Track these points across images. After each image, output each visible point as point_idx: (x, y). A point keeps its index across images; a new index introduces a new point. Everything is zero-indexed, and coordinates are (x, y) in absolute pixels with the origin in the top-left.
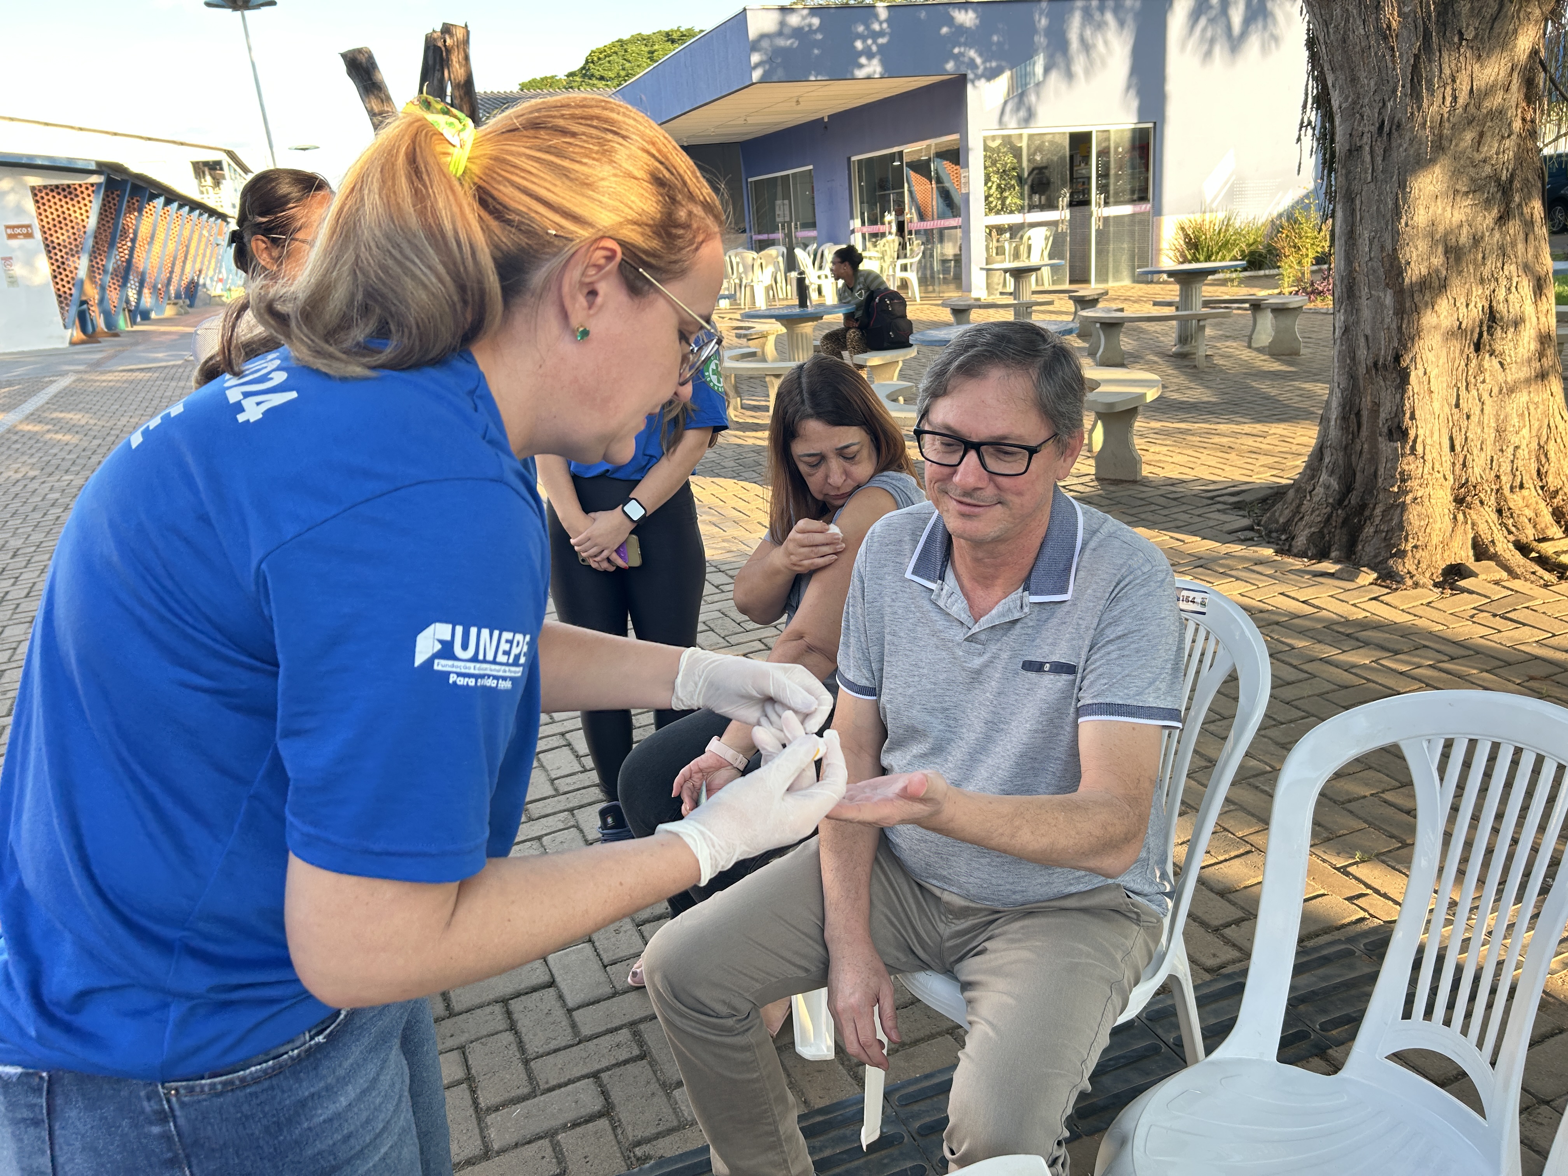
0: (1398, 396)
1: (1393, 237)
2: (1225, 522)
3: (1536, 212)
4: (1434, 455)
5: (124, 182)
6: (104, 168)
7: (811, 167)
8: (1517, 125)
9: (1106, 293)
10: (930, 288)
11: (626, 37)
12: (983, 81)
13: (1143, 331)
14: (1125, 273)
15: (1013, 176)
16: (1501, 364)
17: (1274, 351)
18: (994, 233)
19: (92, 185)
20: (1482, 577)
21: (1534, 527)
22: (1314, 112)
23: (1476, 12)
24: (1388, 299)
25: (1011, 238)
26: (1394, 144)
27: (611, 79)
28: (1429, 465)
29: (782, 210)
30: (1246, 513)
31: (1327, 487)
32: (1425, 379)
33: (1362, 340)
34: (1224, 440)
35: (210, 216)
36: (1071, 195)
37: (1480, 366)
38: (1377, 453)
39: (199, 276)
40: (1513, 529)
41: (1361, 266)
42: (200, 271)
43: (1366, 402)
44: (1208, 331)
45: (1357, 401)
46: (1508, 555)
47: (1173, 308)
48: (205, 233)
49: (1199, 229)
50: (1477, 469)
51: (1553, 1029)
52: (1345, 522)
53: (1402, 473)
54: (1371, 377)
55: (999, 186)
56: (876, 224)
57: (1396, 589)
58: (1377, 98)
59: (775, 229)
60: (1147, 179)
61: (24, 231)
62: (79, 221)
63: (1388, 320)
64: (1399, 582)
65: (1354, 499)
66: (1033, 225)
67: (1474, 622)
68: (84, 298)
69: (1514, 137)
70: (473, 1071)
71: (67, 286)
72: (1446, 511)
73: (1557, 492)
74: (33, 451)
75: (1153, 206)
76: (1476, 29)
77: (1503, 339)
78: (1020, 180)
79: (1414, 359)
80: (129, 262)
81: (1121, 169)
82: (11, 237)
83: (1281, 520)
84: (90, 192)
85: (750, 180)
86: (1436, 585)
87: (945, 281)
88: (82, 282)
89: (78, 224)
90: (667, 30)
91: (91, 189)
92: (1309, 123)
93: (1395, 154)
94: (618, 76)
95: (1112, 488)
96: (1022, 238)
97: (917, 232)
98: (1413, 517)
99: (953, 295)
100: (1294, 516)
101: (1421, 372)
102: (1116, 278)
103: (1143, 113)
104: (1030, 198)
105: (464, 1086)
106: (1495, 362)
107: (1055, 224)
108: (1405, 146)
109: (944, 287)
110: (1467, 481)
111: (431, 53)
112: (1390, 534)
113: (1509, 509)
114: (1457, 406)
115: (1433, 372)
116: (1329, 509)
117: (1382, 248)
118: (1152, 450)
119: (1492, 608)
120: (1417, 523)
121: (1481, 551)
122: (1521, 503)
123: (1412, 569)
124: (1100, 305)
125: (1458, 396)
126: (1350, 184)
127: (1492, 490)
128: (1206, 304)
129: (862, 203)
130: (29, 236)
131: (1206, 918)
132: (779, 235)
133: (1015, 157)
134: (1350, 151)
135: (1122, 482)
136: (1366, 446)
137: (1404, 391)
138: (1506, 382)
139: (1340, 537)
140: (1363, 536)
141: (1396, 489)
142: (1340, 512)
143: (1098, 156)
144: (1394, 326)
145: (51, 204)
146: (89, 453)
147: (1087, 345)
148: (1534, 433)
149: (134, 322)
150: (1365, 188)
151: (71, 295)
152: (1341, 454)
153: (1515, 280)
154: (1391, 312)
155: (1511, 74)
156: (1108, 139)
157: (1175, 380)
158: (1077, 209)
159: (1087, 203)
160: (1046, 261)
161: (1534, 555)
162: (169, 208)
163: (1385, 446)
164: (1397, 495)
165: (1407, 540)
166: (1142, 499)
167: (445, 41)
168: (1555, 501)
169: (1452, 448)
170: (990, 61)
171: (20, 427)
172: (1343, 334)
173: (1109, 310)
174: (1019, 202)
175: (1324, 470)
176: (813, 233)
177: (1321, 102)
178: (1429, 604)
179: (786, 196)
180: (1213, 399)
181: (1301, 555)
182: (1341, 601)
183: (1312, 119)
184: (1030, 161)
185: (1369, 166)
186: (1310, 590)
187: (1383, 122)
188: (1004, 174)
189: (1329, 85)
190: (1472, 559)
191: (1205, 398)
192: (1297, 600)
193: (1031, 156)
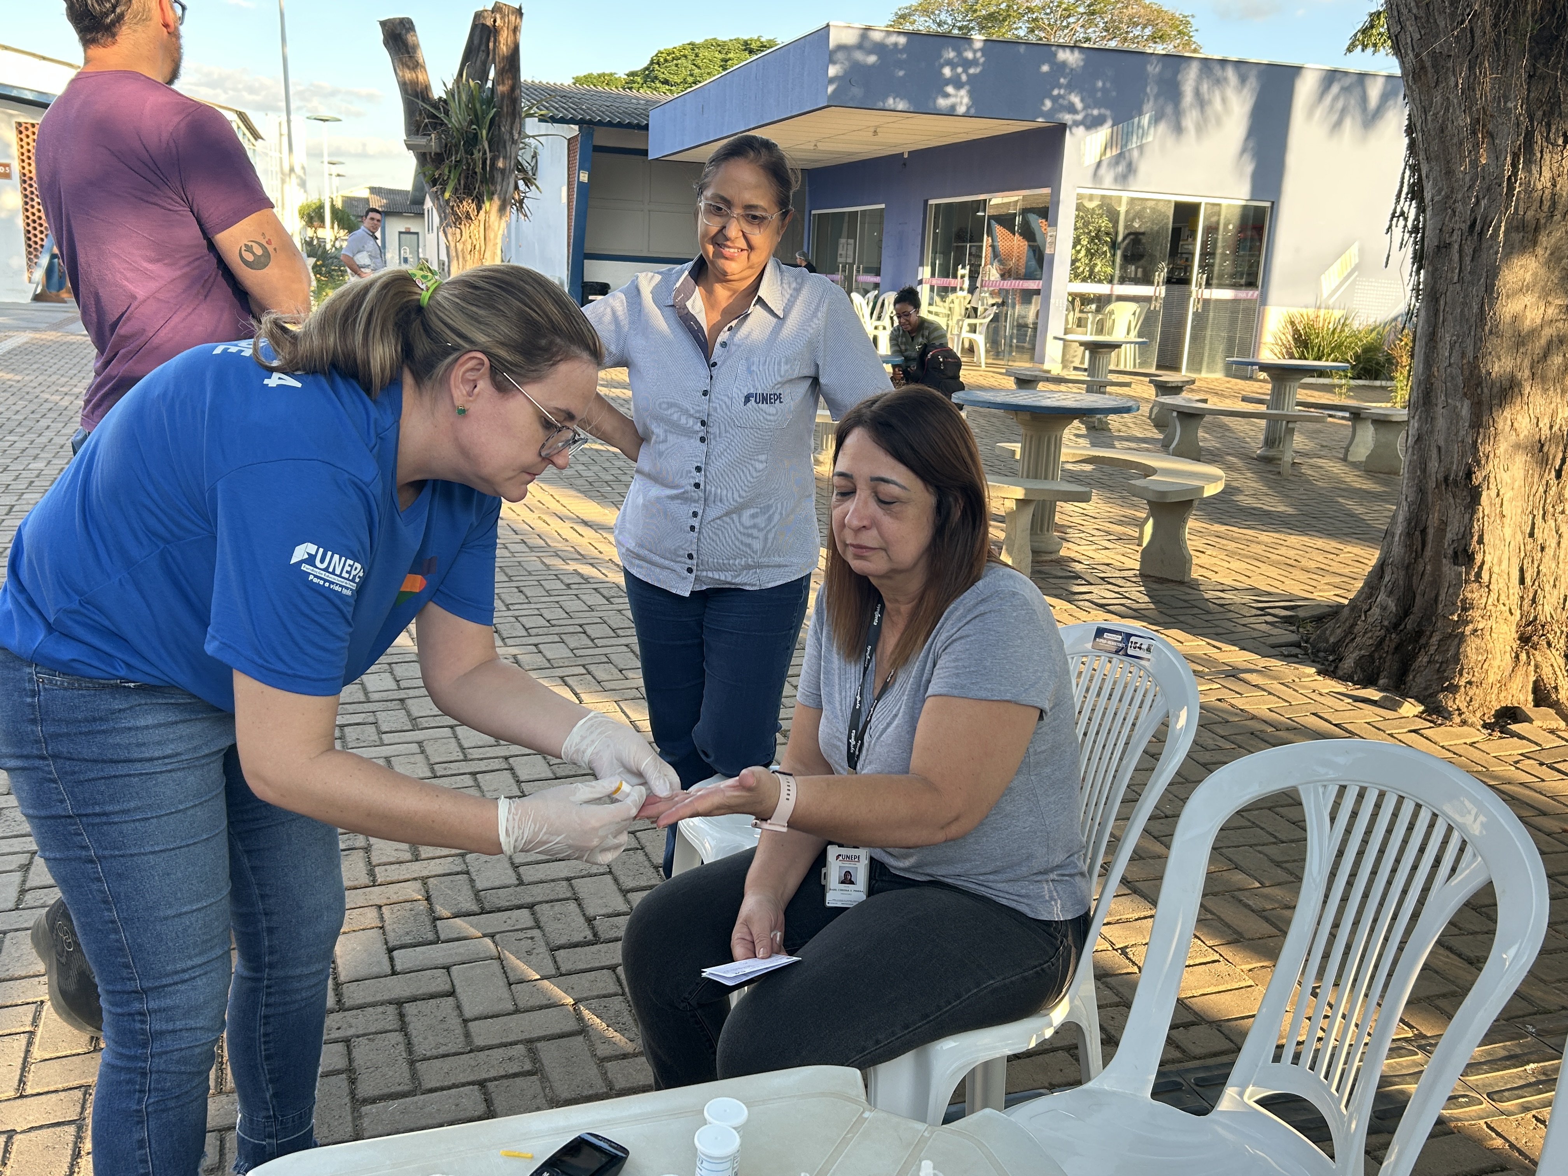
0: (1467, 516)
1: (1475, 343)
2: (1270, 636)
4: (1501, 585)
7: (883, 206)
9: (1193, 382)
10: (999, 355)
11: (699, 40)
12: (1081, 129)
13: (1225, 426)
14: (1220, 365)
15: (1106, 242)
17: (1371, 468)
18: (1078, 302)
20: (1537, 723)
22: (1408, 203)
24: (1465, 411)
25: (1096, 310)
26: (1485, 245)
27: (676, 84)
28: (1494, 596)
29: (846, 250)
30: (1295, 629)
31: (1384, 608)
32: (1498, 501)
33: (1434, 453)
34: (1292, 553)
36: (1170, 272)
37: (1560, 494)
38: (1439, 576)
41: (1439, 371)
43: (1433, 520)
44: (1298, 438)
45: (1424, 517)
47: (1263, 406)
49: (1311, 326)
50: (1548, 609)
51: (1495, 1166)
52: (1398, 648)
53: (1464, 601)
54: (1440, 492)
55: (1088, 250)
56: (948, 277)
57: (1440, 725)
58: (1471, 195)
60: (1256, 264)
61: (2, 170)
63: (1462, 433)
64: (1446, 718)
65: (1410, 623)
66: (1121, 298)
67: (1517, 768)
70: (355, 1064)
71: (40, 236)
72: (1508, 649)
75: (1262, 293)
78: (1114, 245)
79: (1486, 478)
81: (1228, 248)
83: (1332, 640)
85: (813, 212)
86: (1485, 726)
90: (746, 38)
92: (1402, 214)
93: (1484, 256)
94: (685, 81)
95: (1155, 586)
96: (1107, 310)
98: (1471, 650)
99: (1021, 364)
100: (1346, 636)
101: (1493, 493)
102: (1211, 370)
103: (1257, 189)
104: (1123, 267)
105: (344, 1076)
107: (1148, 299)
109: (1015, 355)
110: (1535, 618)
111: (478, 32)
112: (1444, 665)
114: (1532, 535)
115: (1507, 494)
116: (1383, 632)
117: (1463, 354)
118: (1208, 552)
119: (1540, 756)
120: (1474, 657)
121: (1541, 697)
123: (1463, 706)
124: (1184, 394)
125: (1533, 524)
126: (1436, 283)
127: (1562, 632)
129: (935, 252)
130: (7, 176)
132: (839, 277)
133: (1110, 221)
134: (1439, 248)
135: (1168, 581)
136: (1428, 567)
137: (1474, 512)
139: (1391, 664)
140: (1417, 664)
141: (1456, 618)
142: (1393, 636)
143: (1206, 230)
144: (1469, 440)
147: (1161, 436)
150: (1451, 288)
152: (1402, 573)
154: (1467, 424)
156: (1217, 214)
158: (1174, 287)
159: (1186, 281)
160: (1133, 338)
163: (1448, 569)
164: (1457, 624)
165: (1461, 675)
166: (1185, 601)
167: (495, 21)
169: (1522, 581)
170: (1092, 108)
172: (1415, 445)
173: (1190, 400)
174: (1109, 270)
175: (1383, 588)
176: (872, 279)
177: (1416, 193)
178: (1472, 744)
179: (852, 235)
180: (1290, 510)
181: (1344, 678)
182: (1379, 729)
183: (1406, 209)
184: (1126, 227)
185: (1456, 265)
186: (1347, 714)
187: (1475, 220)
188: (1096, 238)
189: (1424, 176)
190: (1531, 704)
191: (1281, 508)
192: (1330, 723)
193: (1129, 221)
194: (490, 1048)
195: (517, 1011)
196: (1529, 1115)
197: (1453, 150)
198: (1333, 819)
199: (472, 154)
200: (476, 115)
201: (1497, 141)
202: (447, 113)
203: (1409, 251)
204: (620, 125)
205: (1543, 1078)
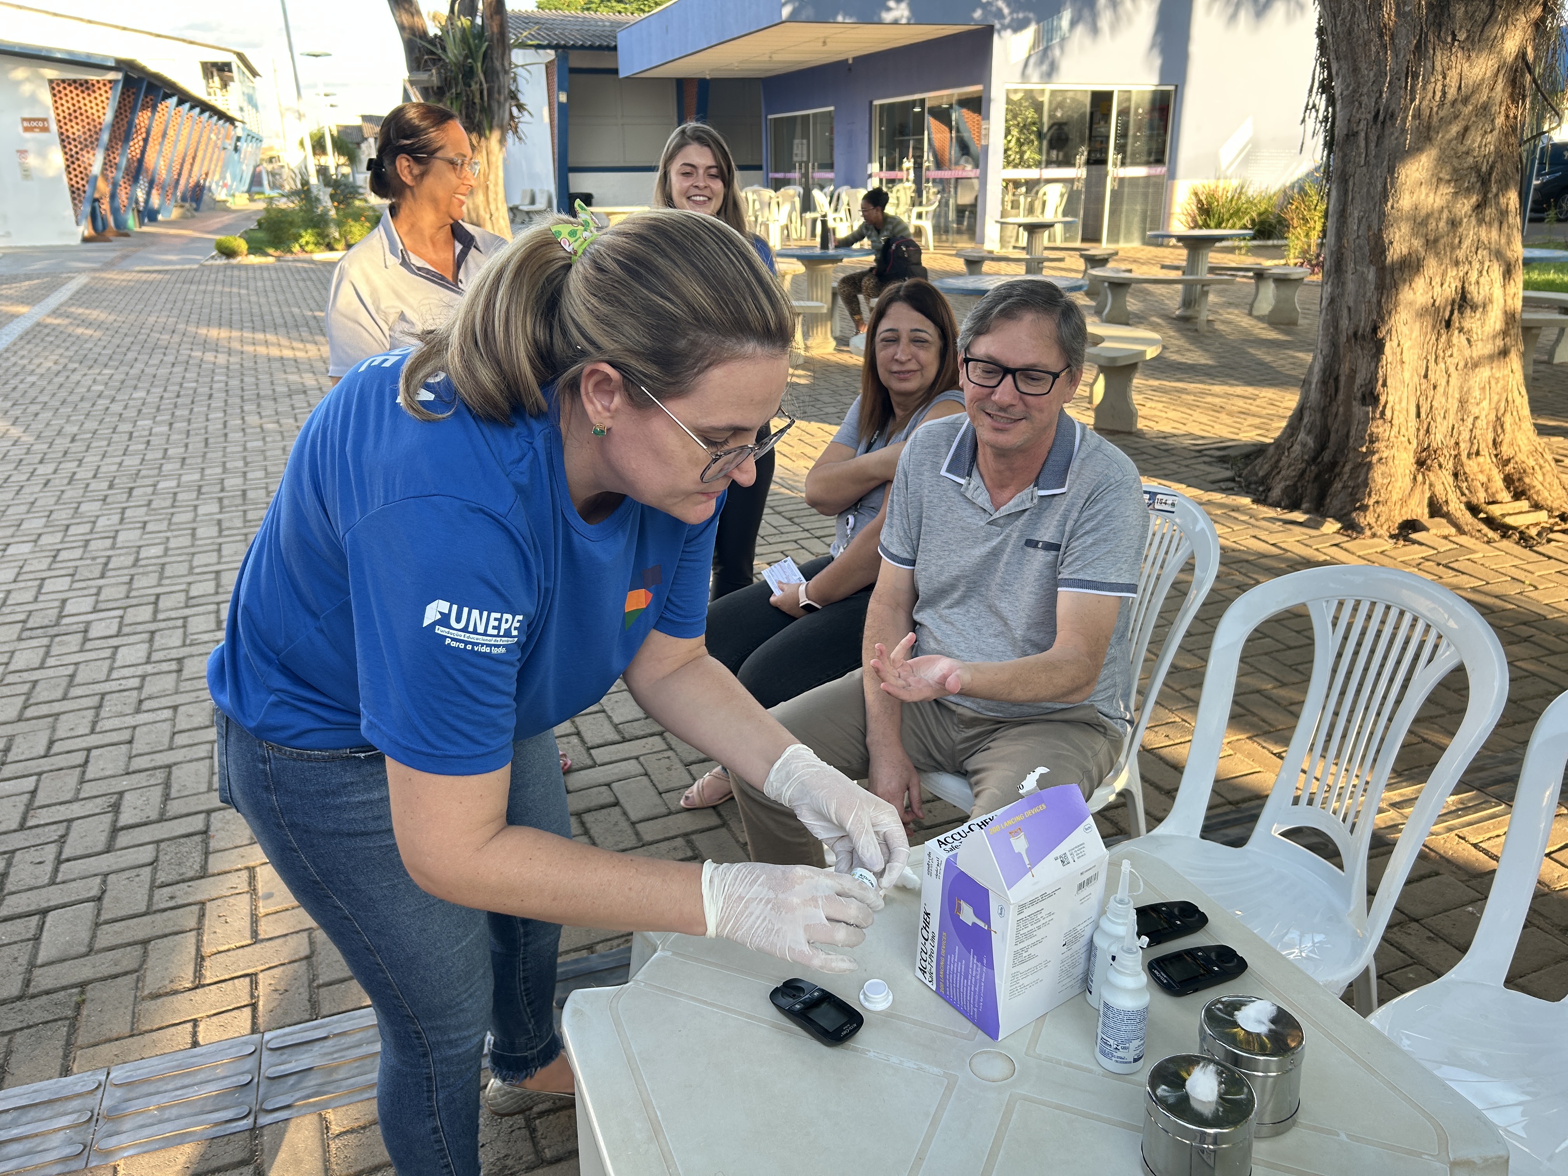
0: (1373, 364)
1: (1379, 218)
2: (1209, 473)
3: (1511, 202)
4: (1401, 420)
5: (140, 80)
6: (122, 65)
7: (832, 108)
8: (1500, 120)
9: (1116, 254)
10: (944, 237)
12: (1009, 32)
13: (1149, 293)
14: (1136, 234)
15: (1033, 132)
16: (1469, 341)
17: (1274, 320)
18: (1011, 185)
19: (110, 82)
20: (1433, 531)
21: (1486, 491)
22: (1319, 97)
23: (1470, 17)
24: (1371, 275)
25: (1026, 192)
26: (1387, 132)
28: (1395, 429)
29: (799, 150)
30: (1229, 466)
31: (1304, 445)
32: (1399, 350)
33: (1345, 312)
34: (1217, 401)
35: (220, 119)
36: (1089, 154)
37: (1449, 341)
38: (1350, 416)
39: (205, 180)
40: (1467, 492)
41: (1350, 242)
42: (207, 174)
43: (1345, 369)
44: (1212, 298)
45: (1337, 367)
46: (1458, 514)
47: (1180, 273)
48: (213, 137)
49: (1212, 196)
50: (1439, 437)
52: (1317, 477)
53: (1371, 435)
54: (1350, 345)
55: (1018, 140)
56: (894, 169)
57: (1356, 538)
58: (1375, 89)
59: (791, 168)
60: (1164, 142)
61: (41, 124)
62: (95, 117)
63: (1369, 294)
64: (1359, 533)
65: (1327, 456)
66: (1049, 181)
68: (97, 196)
69: (1496, 133)
71: (81, 182)
72: (1408, 472)
73: (1508, 461)
74: (68, 344)
75: (1169, 170)
76: (1468, 31)
77: (1472, 317)
78: (1040, 135)
79: (1389, 331)
80: (141, 161)
81: (1139, 130)
82: (26, 129)
83: (1261, 474)
84: (107, 88)
85: (770, 117)
86: (1392, 536)
87: (959, 232)
88: (96, 178)
89: (94, 120)
91: (109, 85)
92: (1314, 106)
93: (1387, 142)
96: (1037, 193)
97: (934, 181)
98: (1378, 476)
99: (966, 245)
100: (1272, 470)
101: (1395, 343)
102: (1128, 239)
103: (1165, 74)
104: (1048, 153)
106: (1463, 338)
107: (1071, 181)
108: (1396, 134)
109: (957, 237)
110: (1429, 446)
112: (1356, 490)
113: (1465, 473)
114: (1426, 376)
115: (1406, 345)
116: (1304, 465)
117: (1369, 228)
118: (1148, 405)
119: (1439, 558)
120: (1380, 481)
121: (1436, 509)
122: (1476, 469)
123: (1372, 521)
124: (1111, 265)
125: (1427, 367)
126: (1345, 166)
127: (1451, 455)
128: (1212, 270)
129: (881, 147)
130: (45, 129)
131: (1161, 784)
132: (796, 175)
133: (1036, 111)
134: (1347, 135)
135: (1118, 432)
136: (1341, 409)
137: (1378, 360)
138: (1471, 357)
139: (1311, 490)
140: (1332, 490)
141: (1364, 449)
142: (1313, 468)
143: (1119, 115)
144: (1374, 300)
145: (69, 98)
146: (124, 350)
147: (1094, 303)
148: (1493, 406)
149: (142, 224)
150: (1358, 171)
151: (84, 192)
152: (1318, 415)
153: (1487, 264)
154: (1373, 287)
155: (1496, 75)
156: (1129, 100)
157: (1176, 342)
158: (1094, 168)
159: (1104, 162)
160: (1060, 217)
161: (1482, 515)
162: (180, 108)
163: (1357, 409)
164: (1365, 455)
165: (1370, 496)
166: (1136, 449)
168: (1507, 468)
169: (1418, 415)
170: (1018, 12)
171: (49, 320)
172: (1329, 305)
173: (1118, 271)
174: (1037, 157)
175: (1303, 428)
176: (830, 175)
177: (1325, 87)
178: (1382, 552)
179: (805, 135)
180: (1210, 362)
181: (1275, 505)
182: (1307, 545)
183: (1317, 102)
184: (1051, 117)
185: (1363, 150)
186: (1280, 535)
187: (1379, 111)
188: (1024, 128)
189: (1334, 72)
190: (1426, 516)
191: (1203, 361)
192: (1267, 542)
193: (1052, 111)
194: (657, 842)
195: (670, 813)
196: (1453, 834)
197: (1359, 50)
198: (1334, 625)
199: (470, 86)
200: (470, 49)
201: (1397, 41)
202: (444, 49)
203: (1320, 139)
204: (591, 47)
205: (1461, 806)
